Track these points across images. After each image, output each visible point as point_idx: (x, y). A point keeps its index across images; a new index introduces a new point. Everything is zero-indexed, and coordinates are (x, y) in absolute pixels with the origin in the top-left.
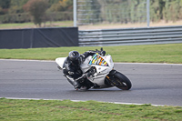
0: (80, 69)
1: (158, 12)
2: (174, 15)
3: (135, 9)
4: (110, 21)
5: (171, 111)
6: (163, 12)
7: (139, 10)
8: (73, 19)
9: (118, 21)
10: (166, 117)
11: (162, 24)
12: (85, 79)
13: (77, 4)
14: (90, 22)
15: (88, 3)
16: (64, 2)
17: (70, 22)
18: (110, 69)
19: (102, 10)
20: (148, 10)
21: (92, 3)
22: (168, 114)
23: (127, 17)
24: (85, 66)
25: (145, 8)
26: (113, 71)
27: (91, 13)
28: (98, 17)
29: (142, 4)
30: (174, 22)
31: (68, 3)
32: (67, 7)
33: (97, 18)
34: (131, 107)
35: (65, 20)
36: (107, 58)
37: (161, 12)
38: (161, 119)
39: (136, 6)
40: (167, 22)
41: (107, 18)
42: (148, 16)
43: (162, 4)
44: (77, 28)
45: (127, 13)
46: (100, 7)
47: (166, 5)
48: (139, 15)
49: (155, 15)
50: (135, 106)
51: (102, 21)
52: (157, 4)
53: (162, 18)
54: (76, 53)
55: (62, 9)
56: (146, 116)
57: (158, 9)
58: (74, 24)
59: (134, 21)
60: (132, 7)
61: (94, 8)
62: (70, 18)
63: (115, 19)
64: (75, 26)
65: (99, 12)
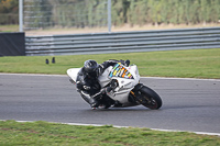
0: (98, 83)
1: (122, 14)
2: (141, 18)
3: (94, 11)
4: (63, 25)
5: (137, 134)
6: (128, 14)
7: (98, 11)
8: (18, 23)
9: (73, 25)
10: (131, 141)
11: (127, 28)
12: (104, 94)
13: (24, 4)
14: (39, 26)
15: (36, 3)
16: (8, 3)
17: (15, 26)
18: (135, 82)
19: (54, 11)
20: (109, 12)
21: (42, 4)
22: (133, 137)
23: (84, 20)
24: (104, 79)
25: (106, 9)
26: (139, 85)
27: (40, 15)
28: (48, 20)
29: (102, 5)
30: (141, 26)
31: (12, 3)
32: (12, 9)
33: (48, 22)
34: (89, 128)
35: (9, 23)
36: (132, 69)
37: (125, 14)
38: (125, 143)
39: (95, 7)
40: (132, 26)
41: (60, 22)
42: (109, 19)
43: (127, 4)
44: (23, 34)
45: (84, 15)
46: (51, 8)
47: (131, 6)
48: (99, 18)
49: (118, 18)
50: (93, 128)
51: (54, 25)
52: (120, 5)
53: (126, 22)
54: (93, 63)
55: (6, 11)
56: (106, 140)
57: (121, 10)
58: (20, 28)
59: (93, 25)
60: (91, 8)
61: (44, 9)
62: (15, 22)
63: (70, 23)
64: (21, 31)
65: (50, 14)
